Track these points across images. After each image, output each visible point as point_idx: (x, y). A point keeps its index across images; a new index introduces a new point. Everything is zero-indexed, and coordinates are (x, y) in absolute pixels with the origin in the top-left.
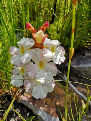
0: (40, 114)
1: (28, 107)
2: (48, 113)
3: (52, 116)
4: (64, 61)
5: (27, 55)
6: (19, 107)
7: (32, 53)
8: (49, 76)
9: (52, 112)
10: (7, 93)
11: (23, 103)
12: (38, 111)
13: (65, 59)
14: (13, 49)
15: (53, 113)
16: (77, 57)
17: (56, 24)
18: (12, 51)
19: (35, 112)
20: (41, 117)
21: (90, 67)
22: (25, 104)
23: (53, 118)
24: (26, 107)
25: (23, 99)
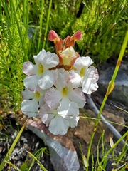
0: (53, 145)
1: (38, 135)
2: (63, 145)
3: (69, 149)
4: (96, 90)
5: (47, 78)
6: (26, 134)
7: (55, 75)
8: (74, 108)
9: (68, 143)
10: (10, 115)
11: (31, 129)
12: (51, 142)
13: (97, 87)
14: (28, 65)
15: (70, 145)
16: (108, 69)
17: (85, 18)
18: (26, 68)
19: (46, 142)
20: (54, 150)
21: (123, 86)
22: (34, 132)
23: (69, 152)
24: (35, 135)
25: (32, 124)
